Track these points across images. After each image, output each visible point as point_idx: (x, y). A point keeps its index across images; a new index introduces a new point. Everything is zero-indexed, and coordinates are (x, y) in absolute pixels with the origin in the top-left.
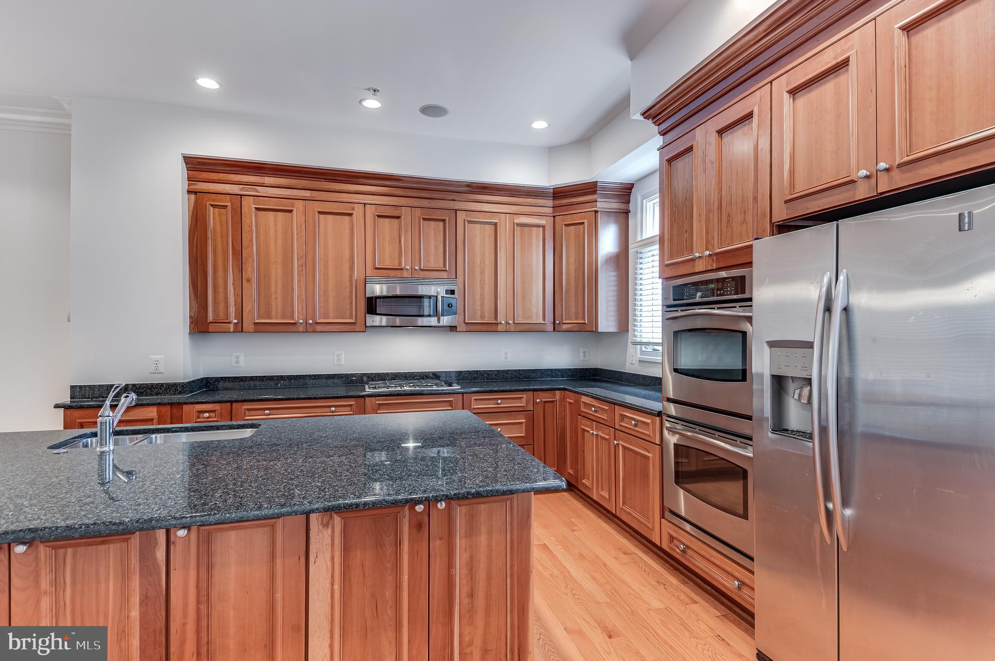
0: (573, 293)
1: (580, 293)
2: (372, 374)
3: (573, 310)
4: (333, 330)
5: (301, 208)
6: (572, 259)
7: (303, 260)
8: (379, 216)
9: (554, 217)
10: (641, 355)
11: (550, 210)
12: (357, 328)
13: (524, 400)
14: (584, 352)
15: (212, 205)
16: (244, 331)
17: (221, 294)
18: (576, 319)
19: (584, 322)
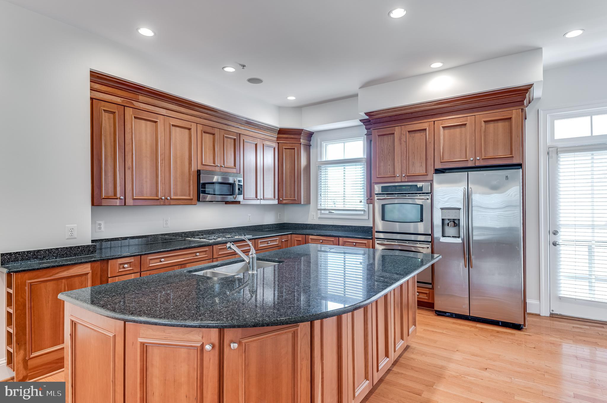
0: (288, 184)
1: (293, 185)
2: (187, 232)
3: (289, 193)
4: (180, 204)
5: (162, 121)
6: (288, 167)
7: (163, 156)
8: (204, 132)
9: (278, 143)
10: (320, 215)
11: (275, 139)
12: (193, 202)
13: (278, 241)
14: (280, 215)
15: (104, 110)
16: (126, 205)
17: (109, 177)
18: (291, 197)
19: (295, 199)
